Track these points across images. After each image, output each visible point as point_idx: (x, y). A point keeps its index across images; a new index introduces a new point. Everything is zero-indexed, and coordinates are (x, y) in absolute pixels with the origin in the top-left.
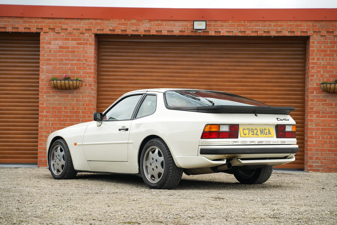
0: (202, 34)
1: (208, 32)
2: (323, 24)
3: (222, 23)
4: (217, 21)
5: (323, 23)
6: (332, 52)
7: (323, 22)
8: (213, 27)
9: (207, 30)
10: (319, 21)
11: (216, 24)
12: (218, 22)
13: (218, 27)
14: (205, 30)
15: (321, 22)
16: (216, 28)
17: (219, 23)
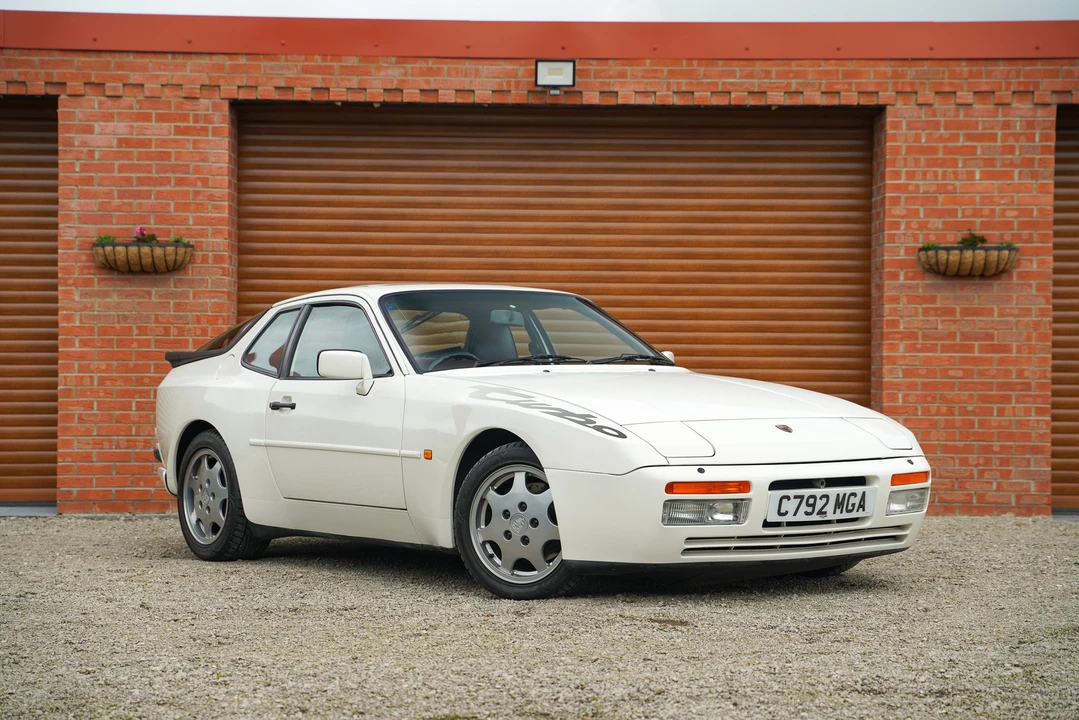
0: (564, 101)
1: (581, 92)
2: (925, 68)
3: (623, 65)
4: (607, 59)
5: (926, 66)
6: (951, 153)
7: (926, 63)
8: (595, 77)
9: (576, 88)
10: (913, 59)
11: (605, 70)
12: (611, 62)
13: (611, 77)
14: (572, 89)
15: (917, 62)
16: (604, 83)
17: (613, 67)
